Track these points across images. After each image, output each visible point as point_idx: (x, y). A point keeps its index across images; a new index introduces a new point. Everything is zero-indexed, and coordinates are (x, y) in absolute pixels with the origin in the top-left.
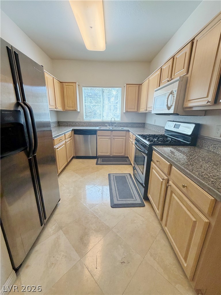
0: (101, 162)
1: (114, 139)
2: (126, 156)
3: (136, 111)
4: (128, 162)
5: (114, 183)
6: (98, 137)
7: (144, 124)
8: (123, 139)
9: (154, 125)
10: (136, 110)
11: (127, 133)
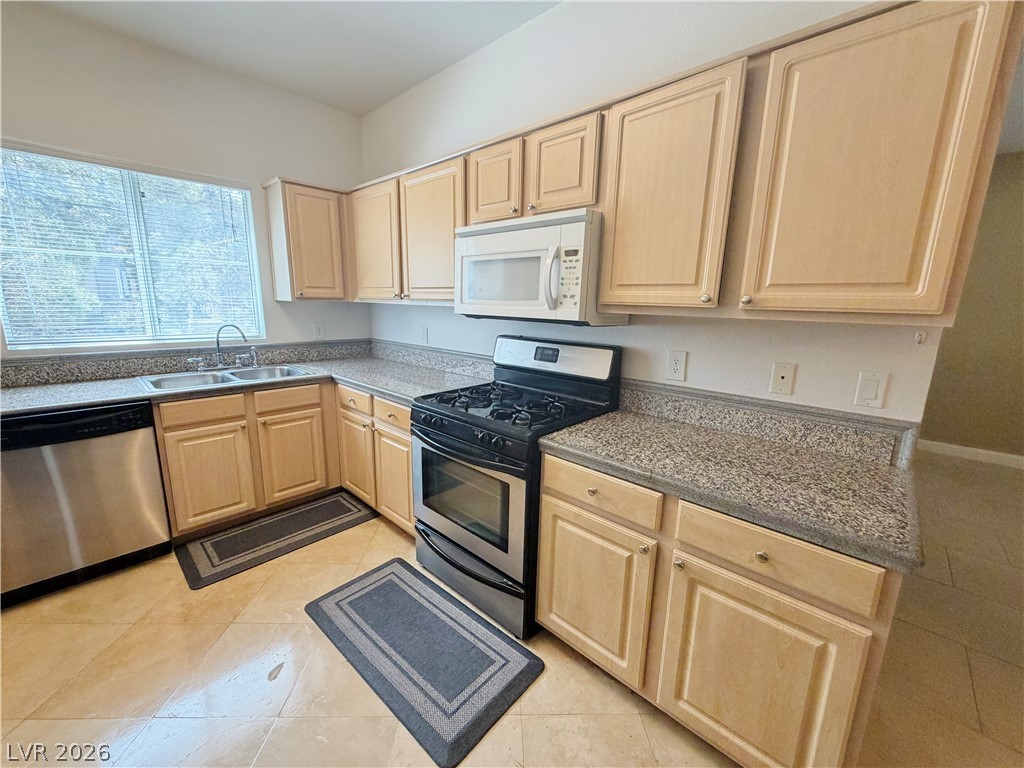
0: (216, 560)
1: (266, 429)
2: (334, 485)
3: (341, 295)
4: (355, 510)
5: (368, 642)
6: (170, 437)
7: (370, 342)
8: (308, 418)
9: (423, 349)
10: (338, 292)
11: (327, 388)
